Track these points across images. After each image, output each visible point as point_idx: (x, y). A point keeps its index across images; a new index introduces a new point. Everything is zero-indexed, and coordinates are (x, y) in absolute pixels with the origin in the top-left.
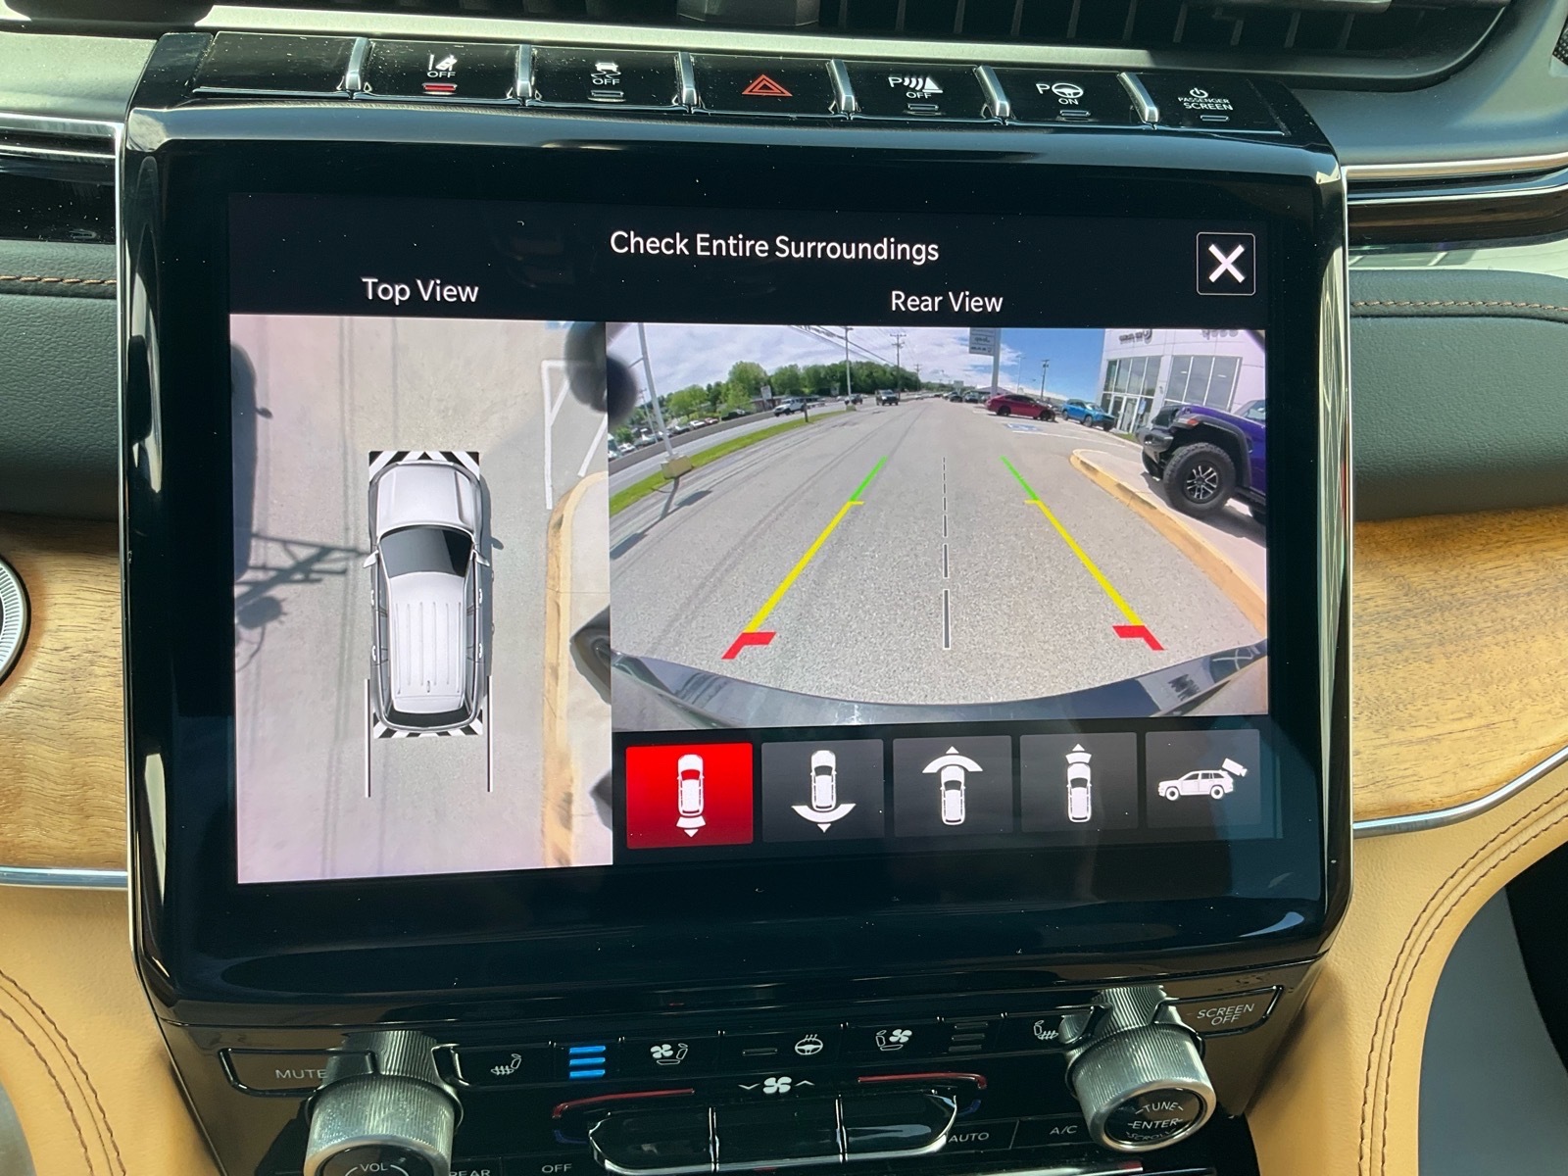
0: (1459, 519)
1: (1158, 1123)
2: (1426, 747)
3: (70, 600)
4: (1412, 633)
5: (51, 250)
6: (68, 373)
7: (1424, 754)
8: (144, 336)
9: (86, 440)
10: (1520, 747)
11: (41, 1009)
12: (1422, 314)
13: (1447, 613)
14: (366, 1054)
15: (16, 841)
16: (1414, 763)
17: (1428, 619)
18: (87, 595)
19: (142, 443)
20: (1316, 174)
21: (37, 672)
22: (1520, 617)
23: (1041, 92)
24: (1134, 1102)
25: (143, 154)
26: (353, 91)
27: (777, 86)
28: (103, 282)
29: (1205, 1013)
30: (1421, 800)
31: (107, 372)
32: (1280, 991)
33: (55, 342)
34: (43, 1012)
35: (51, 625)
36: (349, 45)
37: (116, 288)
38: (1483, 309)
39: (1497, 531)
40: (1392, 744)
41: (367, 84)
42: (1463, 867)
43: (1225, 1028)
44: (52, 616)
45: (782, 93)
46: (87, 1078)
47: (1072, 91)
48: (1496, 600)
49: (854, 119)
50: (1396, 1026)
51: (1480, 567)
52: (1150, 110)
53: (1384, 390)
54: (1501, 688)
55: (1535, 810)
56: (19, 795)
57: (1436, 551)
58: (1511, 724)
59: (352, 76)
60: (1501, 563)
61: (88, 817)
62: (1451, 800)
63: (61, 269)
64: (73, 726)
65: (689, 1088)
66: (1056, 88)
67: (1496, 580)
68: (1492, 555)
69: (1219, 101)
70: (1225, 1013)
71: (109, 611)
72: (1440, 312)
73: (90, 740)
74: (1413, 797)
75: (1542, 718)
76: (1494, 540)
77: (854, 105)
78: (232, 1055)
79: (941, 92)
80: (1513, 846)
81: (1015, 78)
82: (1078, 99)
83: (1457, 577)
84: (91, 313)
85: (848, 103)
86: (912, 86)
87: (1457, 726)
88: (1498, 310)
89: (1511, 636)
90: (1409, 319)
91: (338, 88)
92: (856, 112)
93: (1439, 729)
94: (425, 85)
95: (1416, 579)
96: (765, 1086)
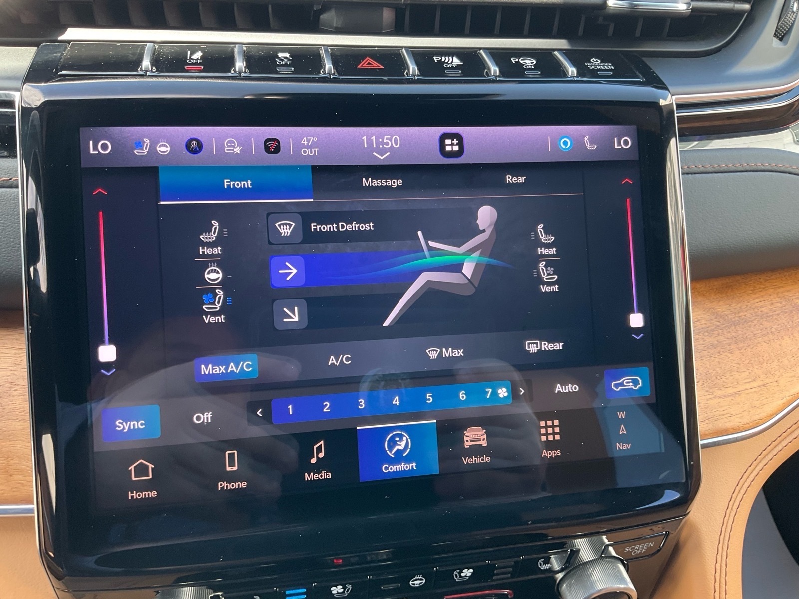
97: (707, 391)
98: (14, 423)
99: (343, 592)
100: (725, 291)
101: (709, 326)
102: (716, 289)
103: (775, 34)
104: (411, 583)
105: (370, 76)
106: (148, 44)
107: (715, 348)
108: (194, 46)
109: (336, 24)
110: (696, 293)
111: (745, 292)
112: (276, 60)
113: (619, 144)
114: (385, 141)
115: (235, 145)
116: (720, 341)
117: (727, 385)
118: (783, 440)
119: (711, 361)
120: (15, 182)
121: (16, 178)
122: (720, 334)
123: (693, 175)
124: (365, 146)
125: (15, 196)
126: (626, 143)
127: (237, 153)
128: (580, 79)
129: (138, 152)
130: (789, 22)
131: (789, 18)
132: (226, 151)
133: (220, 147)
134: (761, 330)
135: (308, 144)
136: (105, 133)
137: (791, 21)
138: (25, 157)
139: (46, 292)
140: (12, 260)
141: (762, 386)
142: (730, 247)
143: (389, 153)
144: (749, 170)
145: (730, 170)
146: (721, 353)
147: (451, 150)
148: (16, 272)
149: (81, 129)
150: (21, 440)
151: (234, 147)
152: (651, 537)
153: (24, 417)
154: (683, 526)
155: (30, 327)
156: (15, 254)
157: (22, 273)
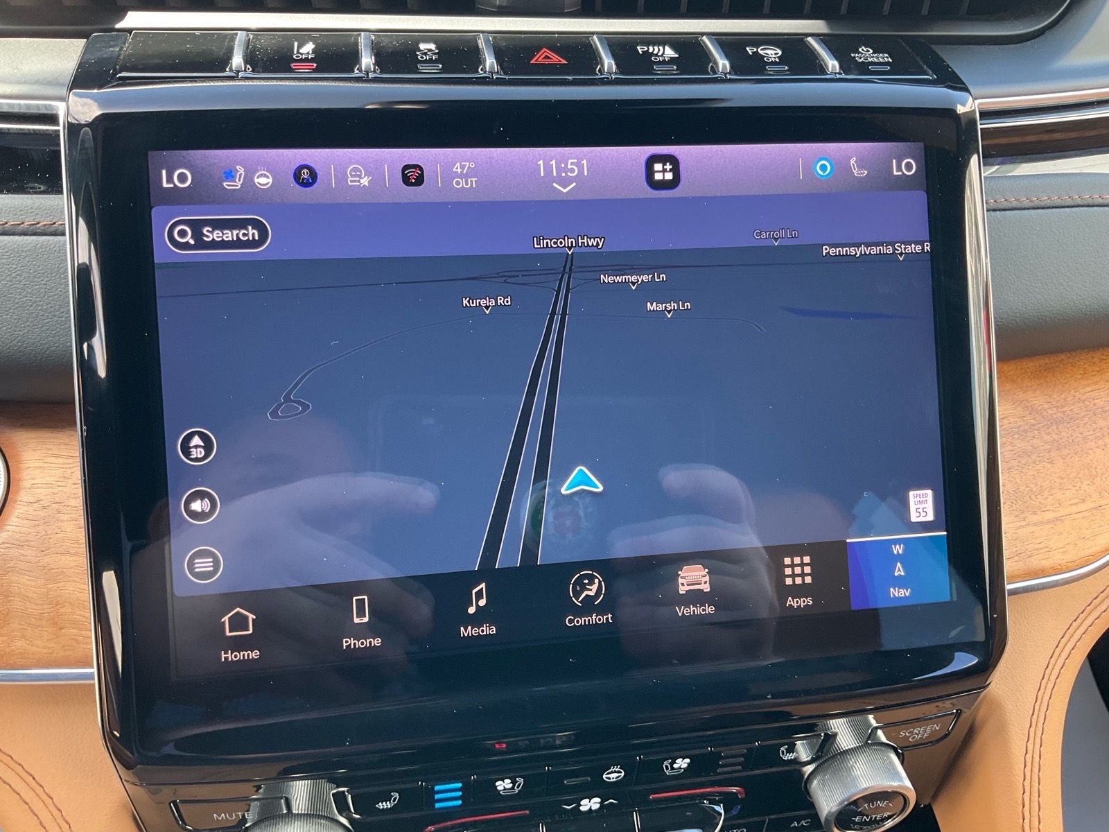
0: (1062, 356)
1: (874, 816)
2: (1053, 526)
3: (40, 464)
4: (1036, 442)
5: (13, 201)
6: (30, 294)
7: (1052, 531)
8: (88, 263)
9: (46, 344)
11: (32, 776)
12: (1035, 207)
13: (1060, 426)
14: (282, 798)
15: (7, 650)
16: (1045, 538)
17: (1048, 431)
18: (52, 460)
19: (89, 342)
20: (957, 106)
21: (17, 520)
23: (751, 54)
24: (855, 803)
25: (80, 126)
26: (238, 72)
27: (555, 56)
28: (54, 223)
29: (905, 733)
30: (1052, 565)
31: (61, 291)
32: (959, 713)
33: (19, 270)
34: (34, 778)
35: (26, 484)
36: (233, 38)
37: (65, 227)
38: (1079, 202)
39: (1091, 363)
40: (1028, 525)
41: (248, 66)
42: (1082, 613)
43: (919, 743)
44: (26, 477)
45: (560, 61)
46: (70, 827)
47: (773, 52)
48: (1095, 415)
49: (615, 78)
50: (1042, 734)
51: (1082, 391)
52: (832, 64)
53: (1011, 264)
56: (7, 614)
57: (1049, 380)
59: (237, 60)
60: (1097, 387)
61: (61, 629)
62: (1073, 564)
63: (22, 215)
64: (47, 560)
65: (525, 810)
66: (761, 50)
67: (1093, 400)
68: (1090, 382)
69: (881, 55)
70: (919, 731)
71: (69, 471)
72: (1048, 205)
73: (60, 570)
74: (1046, 563)
76: (1090, 370)
77: (614, 67)
78: (180, 805)
79: (677, 56)
81: (731, 44)
82: (778, 57)
83: (1065, 399)
84: (46, 247)
85: (610, 67)
86: (655, 52)
87: (1074, 509)
88: (1090, 201)
90: (1026, 211)
91: (227, 70)
92: (616, 73)
93: (1061, 512)
94: (292, 65)
95: (1037, 402)
96: (581, 805)
97: (1016, 516)
98: (64, 558)
99: (513, 788)
100: (1043, 375)
101: (1021, 425)
102: (1032, 372)
104: (604, 776)
105: (549, 74)
106: (239, 32)
107: (1029, 456)
108: (303, 34)
109: (499, 1)
110: (1004, 379)
111: (1072, 376)
112: (417, 53)
113: (899, 169)
114: (569, 167)
115: (361, 173)
116: (1036, 446)
117: (1045, 507)
119: (1022, 474)
120: (60, 227)
121: (61, 223)
122: (1037, 437)
123: (1003, 212)
124: (542, 175)
125: (60, 246)
126: (909, 166)
127: (365, 185)
128: (843, 76)
129: (228, 185)
132: (350, 184)
133: (342, 178)
134: (1094, 431)
135: (462, 172)
136: (182, 158)
138: (74, 190)
139: (105, 378)
141: (1094, 508)
142: (1053, 314)
143: (574, 184)
144: (1082, 204)
145: (1054, 205)
146: (1037, 463)
147: (662, 178)
148: (64, 351)
149: (150, 153)
150: (73, 581)
151: (360, 176)
152: (936, 717)
153: (76, 549)
154: (981, 703)
155: (85, 428)
156: (62, 327)
157: (72, 354)
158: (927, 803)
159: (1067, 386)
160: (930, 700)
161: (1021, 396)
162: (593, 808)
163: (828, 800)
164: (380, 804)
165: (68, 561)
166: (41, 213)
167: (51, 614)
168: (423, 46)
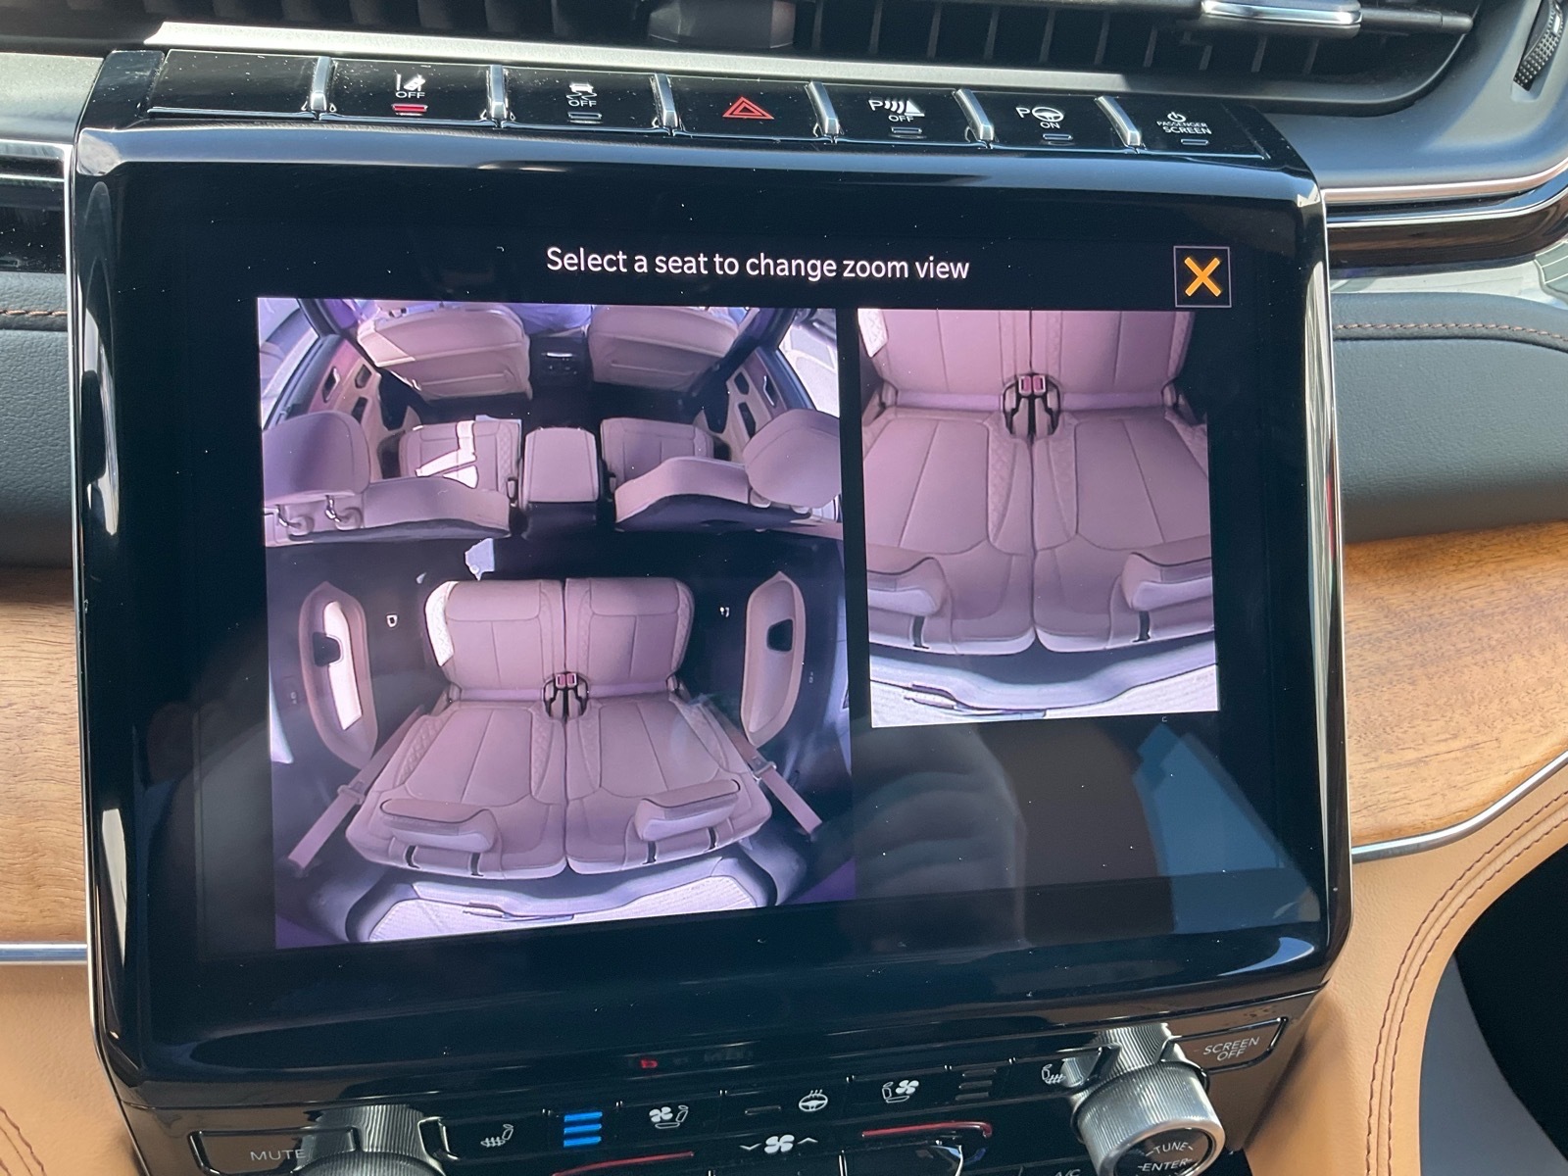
0: (1430, 540)
1: (1168, 1164)
2: (1415, 769)
3: (14, 653)
4: (1394, 655)
6: (12, 411)
7: (1413, 776)
8: (96, 371)
9: (32, 481)
10: (1504, 767)
12: (1398, 336)
13: (1426, 634)
14: (349, 1130)
16: (1404, 786)
17: (1409, 640)
18: (32, 647)
19: (94, 483)
20: (1296, 198)
22: (1496, 636)
23: (1022, 116)
24: (1141, 1145)
25: (94, 179)
26: (318, 112)
27: (758, 108)
28: (50, 313)
29: (1211, 1049)
30: (1412, 823)
31: (56, 409)
32: (1285, 1023)
36: (310, 65)
37: (66, 320)
38: (1456, 331)
39: (1468, 551)
40: (1381, 767)
41: (332, 106)
42: (1451, 889)
43: (1230, 1063)
45: (764, 115)
46: (43, 1169)
47: (1052, 115)
48: (1473, 620)
49: (839, 142)
50: (1395, 1054)
51: (1455, 588)
52: (1132, 135)
53: (1364, 413)
54: (1483, 708)
55: (1517, 829)
57: (1412, 572)
58: (1495, 744)
59: (317, 96)
60: (1474, 583)
61: (39, 886)
62: (1441, 822)
64: (21, 788)
65: (688, 1151)
66: (1036, 111)
67: (1471, 600)
68: (1465, 575)
69: (1197, 124)
70: (1230, 1047)
71: (56, 663)
72: (1415, 334)
73: (40, 803)
74: (1405, 820)
75: (1524, 736)
76: (1466, 560)
77: (838, 126)
78: (203, 1140)
79: (923, 115)
80: (1498, 865)
81: (997, 102)
82: (1059, 122)
83: (1433, 598)
84: (37, 347)
85: (832, 126)
86: (893, 109)
87: (1443, 747)
88: (1470, 331)
89: (1488, 655)
90: (1386, 342)
91: (303, 108)
93: (1428, 752)
94: (394, 106)
95: (1395, 601)
96: (767, 1146)
97: (1365, 755)
98: (45, 786)
99: (673, 1120)
100: (1406, 564)
101: (1374, 632)
102: (1389, 561)
103: (1517, 76)
104: (800, 1104)
105: (748, 133)
106: (320, 58)
107: (1384, 674)
108: (410, 64)
109: (682, 28)
110: (1352, 568)
111: (1442, 568)
116: (1392, 660)
117: (1404, 744)
118: (1505, 851)
119: (1374, 699)
120: (59, 318)
121: (61, 312)
122: (1394, 648)
123: (1354, 342)
125: (58, 346)
128: (1146, 151)
130: (1545, 53)
131: (1545, 45)
134: (1471, 641)
137: (1548, 52)
138: (81, 270)
139: (115, 535)
140: (49, 471)
141: (1468, 747)
142: (1419, 481)
144: (1460, 334)
145: (1424, 334)
146: (1394, 683)
148: (56, 493)
150: (58, 819)
152: (1254, 1028)
153: (64, 774)
154: (1314, 1009)
155: (87, 601)
156: (56, 459)
157: (70, 497)
158: (1238, 1149)
159: (1435, 580)
160: (1247, 1003)
161: (1374, 592)
162: (783, 1150)
163: (1105, 1142)
164: (487, 1139)
165: (54, 790)
166: (31, 299)
167: (25, 865)
168: (575, 87)
